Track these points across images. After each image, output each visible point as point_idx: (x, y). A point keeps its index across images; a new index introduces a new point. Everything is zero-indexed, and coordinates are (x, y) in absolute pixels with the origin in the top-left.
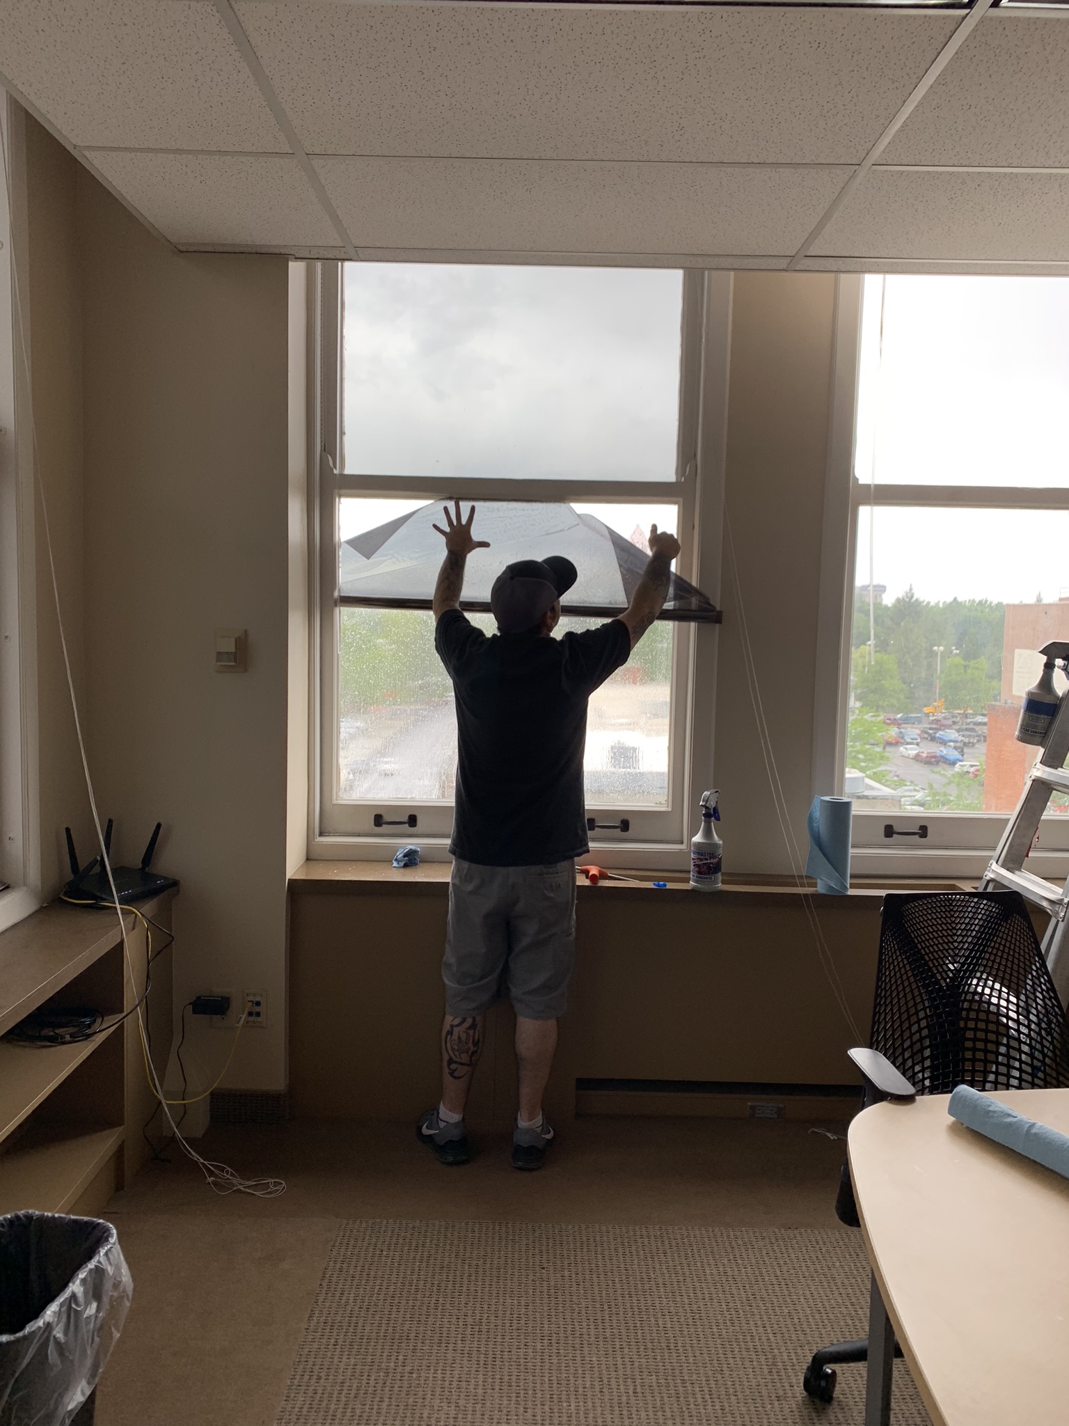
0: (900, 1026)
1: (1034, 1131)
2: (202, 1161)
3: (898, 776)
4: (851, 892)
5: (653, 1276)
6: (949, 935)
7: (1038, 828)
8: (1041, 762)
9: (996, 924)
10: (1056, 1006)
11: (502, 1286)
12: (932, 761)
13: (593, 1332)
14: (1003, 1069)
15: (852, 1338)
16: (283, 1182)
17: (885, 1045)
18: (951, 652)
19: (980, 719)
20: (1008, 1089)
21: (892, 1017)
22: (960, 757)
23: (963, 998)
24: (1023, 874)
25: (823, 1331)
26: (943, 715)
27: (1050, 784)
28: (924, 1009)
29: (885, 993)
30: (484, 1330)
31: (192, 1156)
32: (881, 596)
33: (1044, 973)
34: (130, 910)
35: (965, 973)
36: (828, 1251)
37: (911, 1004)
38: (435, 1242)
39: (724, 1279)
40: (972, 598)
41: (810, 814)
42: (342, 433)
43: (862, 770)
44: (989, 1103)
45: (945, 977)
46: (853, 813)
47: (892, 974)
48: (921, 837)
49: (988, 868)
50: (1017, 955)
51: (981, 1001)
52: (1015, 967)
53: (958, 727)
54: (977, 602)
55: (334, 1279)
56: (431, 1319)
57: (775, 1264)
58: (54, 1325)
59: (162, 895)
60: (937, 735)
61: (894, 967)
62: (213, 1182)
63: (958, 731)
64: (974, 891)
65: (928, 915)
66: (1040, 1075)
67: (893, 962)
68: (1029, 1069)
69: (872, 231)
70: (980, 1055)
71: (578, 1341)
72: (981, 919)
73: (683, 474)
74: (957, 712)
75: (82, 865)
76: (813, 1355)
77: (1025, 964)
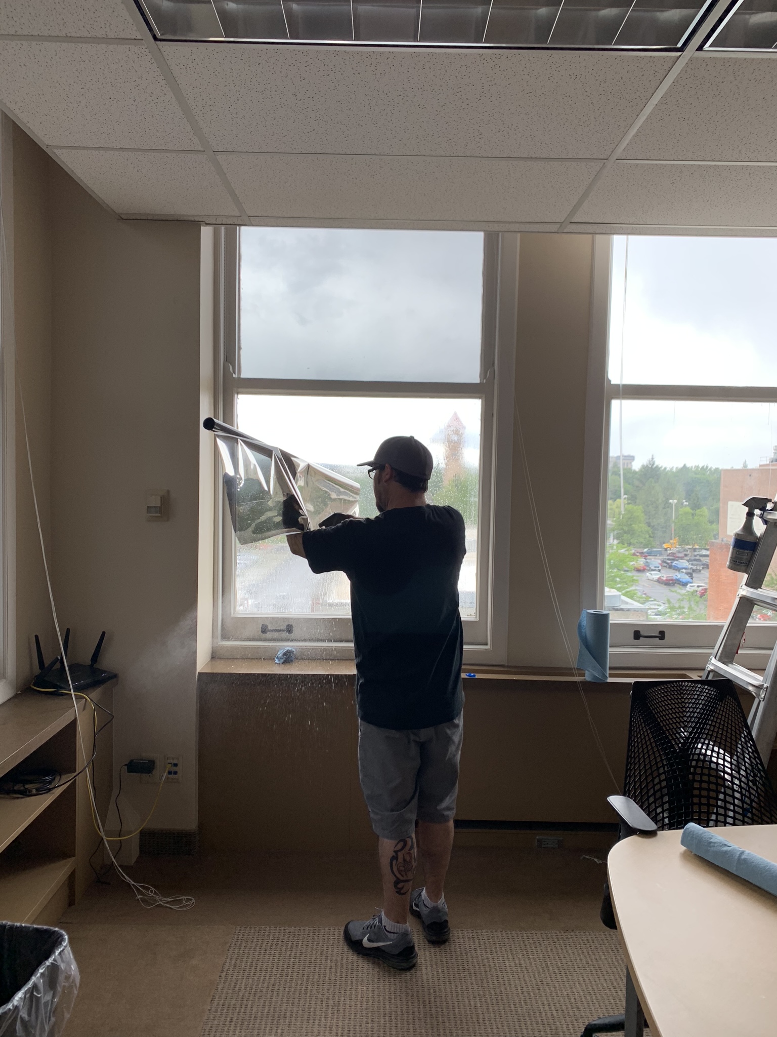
0: (646, 779)
1: (743, 857)
2: (133, 883)
3: (645, 594)
4: (610, 680)
5: (467, 967)
6: (680, 712)
7: (744, 633)
8: (745, 585)
9: (714, 703)
10: (759, 763)
11: (355, 977)
12: (669, 583)
13: (422, 1010)
14: (721, 811)
15: (614, 1013)
16: (193, 899)
17: (635, 793)
18: (682, 504)
19: (704, 552)
20: (725, 826)
21: (640, 773)
22: (691, 580)
23: (691, 758)
24: (734, 666)
25: (593, 1008)
26: (677, 549)
27: (752, 601)
28: (663, 766)
29: (634, 755)
30: (341, 1010)
31: (125, 879)
32: (631, 463)
33: (749, 740)
34: (83, 696)
35: (692, 740)
36: (596, 948)
37: (653, 763)
38: (305, 943)
39: (519, 970)
40: (697, 465)
41: (580, 623)
42: (240, 348)
43: (619, 589)
44: (710, 836)
45: (678, 742)
46: (610, 622)
47: (639, 741)
48: (660, 639)
49: (709, 662)
50: (730, 726)
51: (704, 761)
52: (729, 735)
53: (688, 559)
54: (700, 467)
55: (230, 972)
56: (302, 1002)
57: (557, 957)
58: (21, 1007)
59: (105, 685)
60: (673, 564)
61: (641, 735)
62: (141, 898)
63: (688, 561)
64: (700, 679)
65: (665, 697)
66: (749, 815)
67: (640, 732)
68: (740, 811)
69: (617, 205)
70: (704, 801)
71: (411, 1017)
72: (703, 699)
73: (485, 377)
74: (687, 547)
75: (47, 663)
76: (585, 1026)
77: (736, 733)
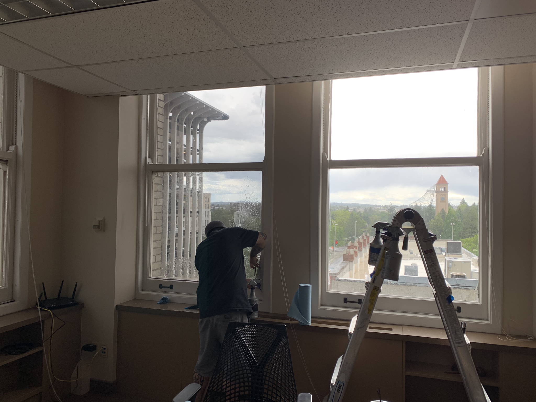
34: (49, 311)
48: (359, 304)
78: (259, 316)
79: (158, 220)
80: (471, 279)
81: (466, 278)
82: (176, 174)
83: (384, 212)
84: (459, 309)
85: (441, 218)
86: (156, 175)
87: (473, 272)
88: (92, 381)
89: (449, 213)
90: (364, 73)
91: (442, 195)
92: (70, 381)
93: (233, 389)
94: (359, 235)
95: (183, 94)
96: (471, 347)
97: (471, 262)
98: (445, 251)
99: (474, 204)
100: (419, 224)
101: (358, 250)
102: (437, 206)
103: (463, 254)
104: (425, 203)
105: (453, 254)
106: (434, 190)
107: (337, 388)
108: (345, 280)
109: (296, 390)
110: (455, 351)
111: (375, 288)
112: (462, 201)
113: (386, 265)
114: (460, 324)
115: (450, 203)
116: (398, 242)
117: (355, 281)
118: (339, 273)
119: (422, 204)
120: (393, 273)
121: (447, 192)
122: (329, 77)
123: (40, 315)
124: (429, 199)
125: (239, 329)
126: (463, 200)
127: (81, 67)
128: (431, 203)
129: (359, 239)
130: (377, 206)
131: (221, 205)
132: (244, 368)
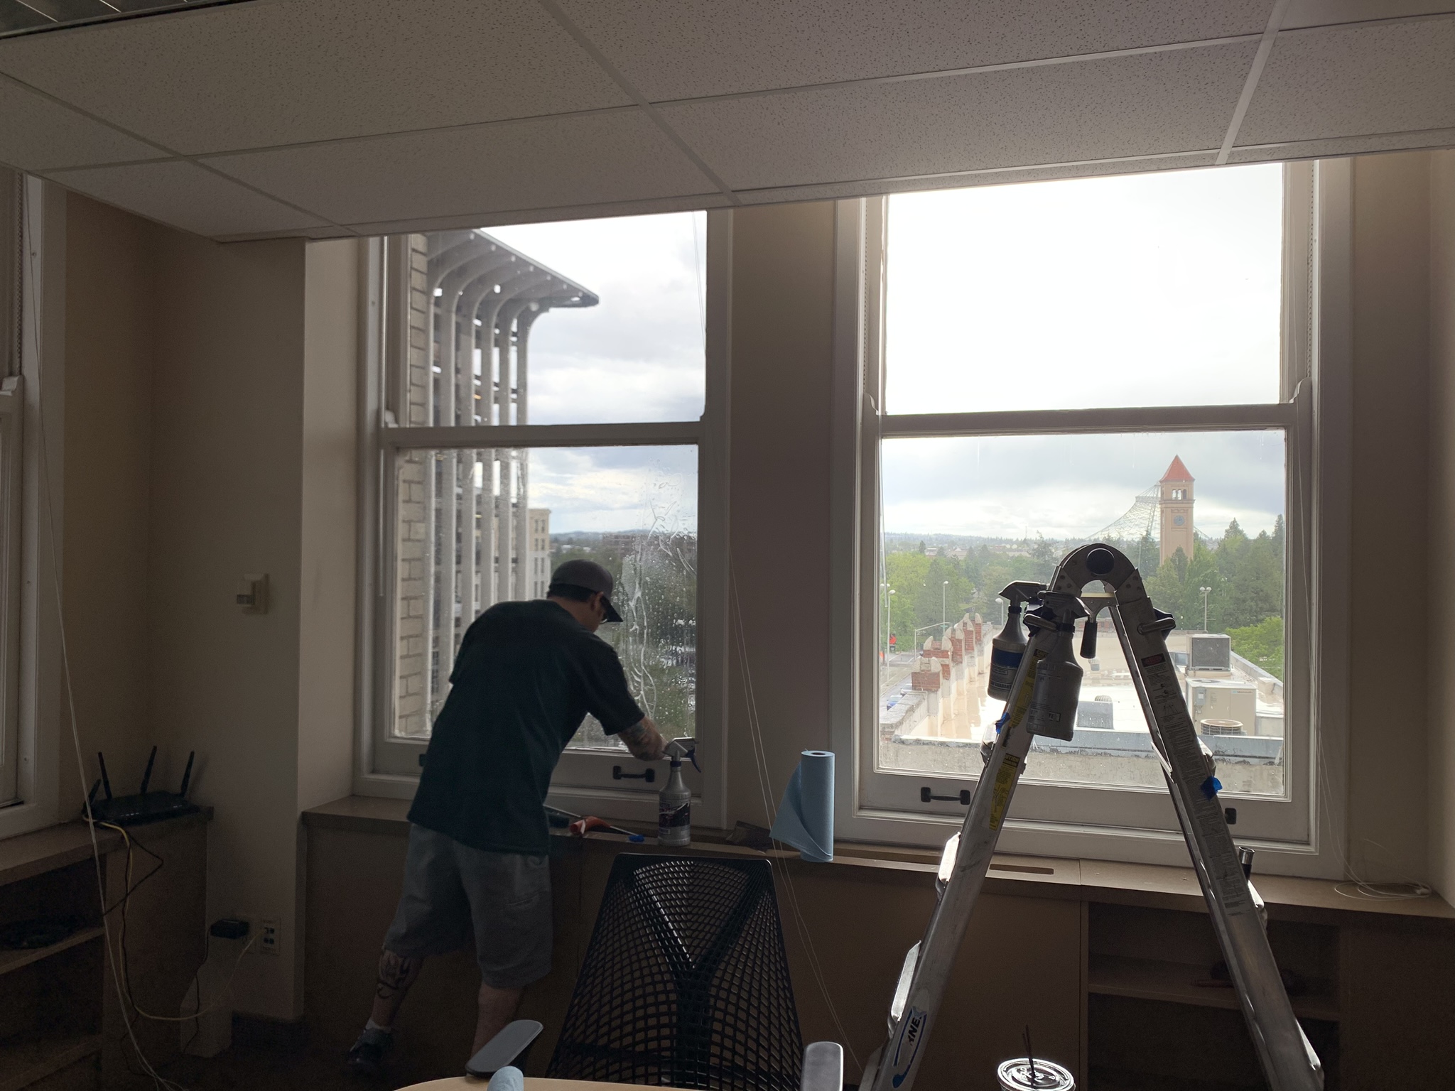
34: (119, 830)
48: (962, 803)
78: (694, 838)
79: (415, 579)
80: (1255, 735)
81: (1243, 734)
82: (455, 455)
83: (1020, 557)
84: (1231, 815)
85: (1174, 574)
86: (407, 458)
87: (1262, 717)
88: (237, 1019)
89: (1195, 560)
90: (976, 176)
91: (1176, 511)
92: (178, 1019)
93: (628, 1034)
94: (953, 619)
95: (472, 237)
96: (1265, 916)
97: (1255, 690)
98: (1187, 663)
99: (1263, 535)
100: (1129, 586)
101: (952, 660)
102: (1164, 540)
103: (1233, 670)
104: (1130, 532)
105: (1208, 669)
106: (1157, 498)
107: (908, 1028)
108: (918, 742)
109: (799, 1035)
110: (1222, 927)
111: (1008, 759)
112: (1231, 527)
113: (1040, 698)
114: (1238, 853)
115: (1199, 533)
116: (1072, 636)
117: (942, 744)
118: (900, 723)
119: (1122, 534)
120: (1058, 719)
121: (1191, 501)
122: (879, 187)
123: (94, 841)
124: (1141, 521)
125: (643, 872)
126: (1233, 525)
127: (200, 161)
128: (1148, 533)
129: (954, 630)
130: (1001, 541)
131: (577, 540)
132: (658, 978)
